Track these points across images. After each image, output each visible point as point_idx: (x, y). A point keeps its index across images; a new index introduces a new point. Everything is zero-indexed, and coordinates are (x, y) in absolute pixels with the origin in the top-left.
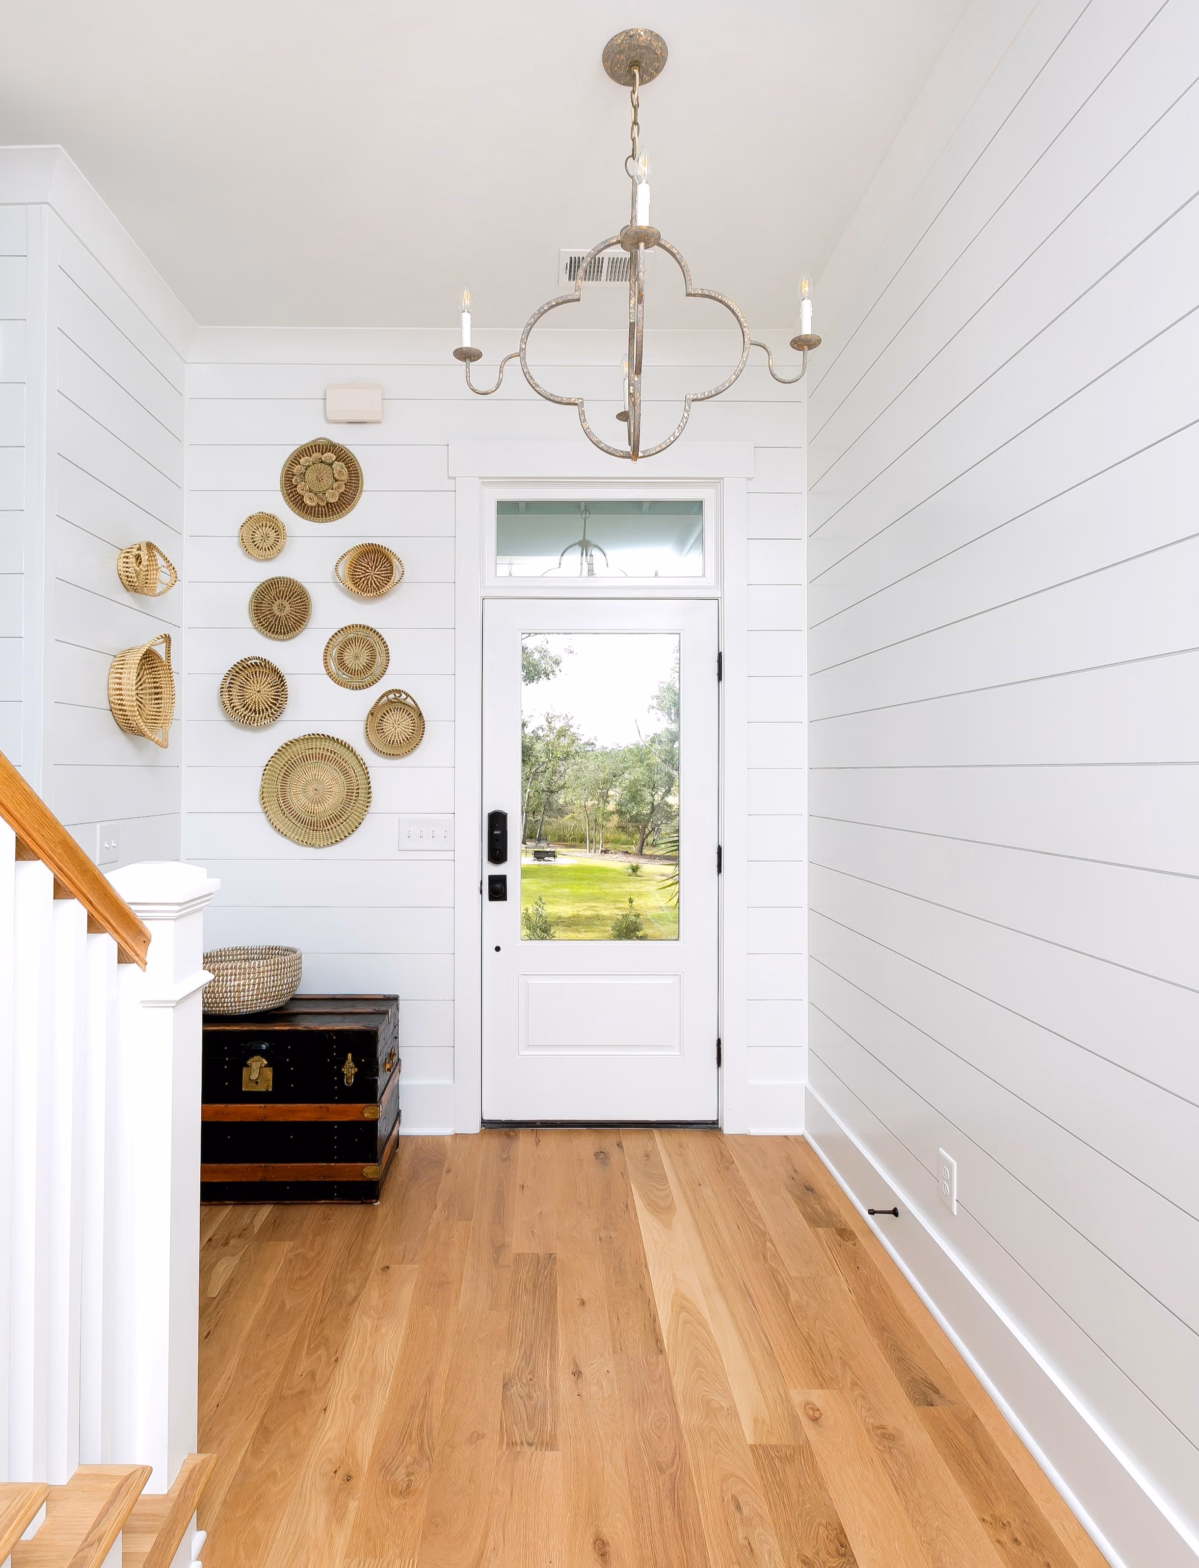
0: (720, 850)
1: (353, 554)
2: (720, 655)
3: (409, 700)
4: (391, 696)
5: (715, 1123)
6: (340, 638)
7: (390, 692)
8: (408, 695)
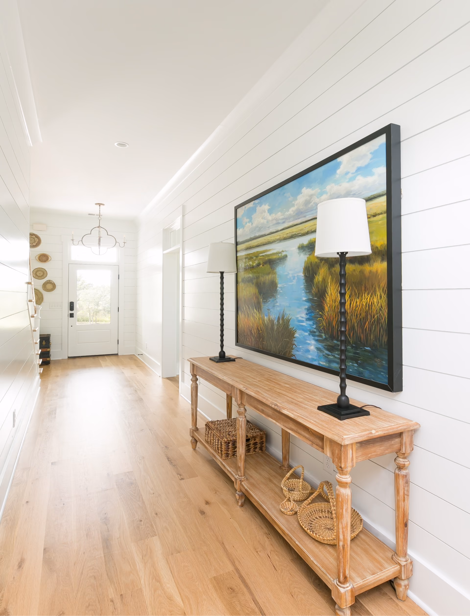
0: (118, 308)
1: (40, 255)
2: (119, 275)
3: (52, 282)
4: (48, 281)
5: (118, 354)
6: (36, 270)
7: (48, 280)
8: (52, 281)
